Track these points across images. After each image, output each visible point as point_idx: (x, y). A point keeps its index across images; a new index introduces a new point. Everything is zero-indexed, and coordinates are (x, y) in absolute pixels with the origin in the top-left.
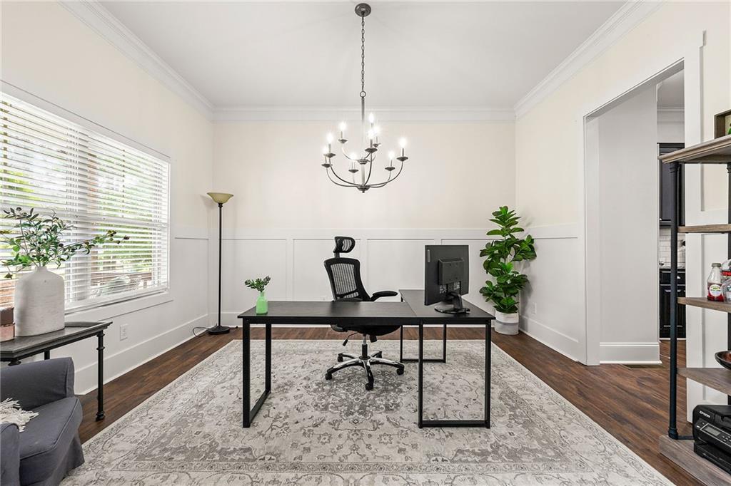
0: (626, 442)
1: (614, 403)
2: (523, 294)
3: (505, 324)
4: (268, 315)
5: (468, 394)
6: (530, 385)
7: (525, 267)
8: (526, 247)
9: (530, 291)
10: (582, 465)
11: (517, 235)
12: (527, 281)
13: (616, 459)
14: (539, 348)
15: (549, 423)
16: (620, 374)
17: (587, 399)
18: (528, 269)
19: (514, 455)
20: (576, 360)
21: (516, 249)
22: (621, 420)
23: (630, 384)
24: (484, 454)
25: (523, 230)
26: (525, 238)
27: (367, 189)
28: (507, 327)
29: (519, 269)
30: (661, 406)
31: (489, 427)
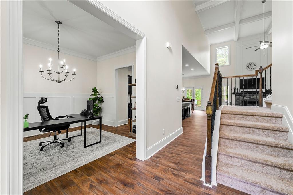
0: (124, 136)
1: (122, 131)
2: (100, 113)
3: (95, 122)
4: (29, 127)
5: (93, 139)
6: (106, 133)
7: (100, 105)
8: (101, 99)
9: (102, 111)
10: (119, 141)
11: (99, 96)
12: (101, 109)
13: (124, 138)
14: (105, 126)
15: (112, 138)
16: (122, 127)
17: (117, 132)
18: (101, 105)
19: (107, 144)
20: (114, 126)
21: (98, 99)
22: (123, 133)
23: (124, 128)
24: (102, 146)
25: (100, 94)
26: (101, 97)
27: (60, 82)
28: (96, 123)
29: (99, 105)
30: (129, 130)
31: (101, 142)
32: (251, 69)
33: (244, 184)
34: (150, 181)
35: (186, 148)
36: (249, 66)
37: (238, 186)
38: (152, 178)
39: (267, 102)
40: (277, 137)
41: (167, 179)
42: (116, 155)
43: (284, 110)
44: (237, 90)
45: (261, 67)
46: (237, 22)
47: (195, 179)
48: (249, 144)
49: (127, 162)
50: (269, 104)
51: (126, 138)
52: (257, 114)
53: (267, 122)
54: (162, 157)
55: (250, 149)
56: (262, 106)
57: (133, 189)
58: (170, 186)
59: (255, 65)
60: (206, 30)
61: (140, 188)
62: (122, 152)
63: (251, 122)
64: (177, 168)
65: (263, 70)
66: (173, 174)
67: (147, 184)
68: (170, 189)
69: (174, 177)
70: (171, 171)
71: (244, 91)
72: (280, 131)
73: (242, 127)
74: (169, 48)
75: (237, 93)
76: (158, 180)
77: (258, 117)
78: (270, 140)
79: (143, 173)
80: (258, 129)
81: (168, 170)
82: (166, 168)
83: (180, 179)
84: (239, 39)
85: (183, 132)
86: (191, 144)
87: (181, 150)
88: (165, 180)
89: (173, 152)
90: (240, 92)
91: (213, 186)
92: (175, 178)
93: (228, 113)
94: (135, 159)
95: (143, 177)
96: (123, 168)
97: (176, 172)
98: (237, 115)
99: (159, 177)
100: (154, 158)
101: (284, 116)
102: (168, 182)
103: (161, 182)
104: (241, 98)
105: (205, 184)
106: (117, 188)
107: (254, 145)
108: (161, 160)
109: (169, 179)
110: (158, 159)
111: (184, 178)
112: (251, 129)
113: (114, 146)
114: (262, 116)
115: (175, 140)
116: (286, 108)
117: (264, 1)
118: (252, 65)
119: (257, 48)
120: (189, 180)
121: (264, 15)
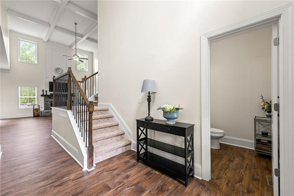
32: (59, 74)
33: (108, 153)
36: (58, 70)
40: (110, 121)
44: (46, 92)
45: (85, 76)
47: (79, 174)
48: (101, 129)
53: (102, 114)
55: (101, 132)
59: (62, 71)
60: (9, 9)
64: (53, 181)
65: (87, 79)
69: (60, 187)
75: (46, 95)
78: (108, 124)
80: (101, 119)
83: (69, 183)
90: (49, 94)
91: (94, 167)
92: (62, 187)
97: (57, 184)
101: (110, 109)
104: (50, 100)
105: (89, 171)
107: (103, 129)
109: (59, 192)
111: (70, 180)
112: (98, 120)
114: (100, 111)
116: (111, 104)
117: (76, 24)
118: (60, 70)
119: (70, 58)
120: (76, 178)
121: (76, 34)
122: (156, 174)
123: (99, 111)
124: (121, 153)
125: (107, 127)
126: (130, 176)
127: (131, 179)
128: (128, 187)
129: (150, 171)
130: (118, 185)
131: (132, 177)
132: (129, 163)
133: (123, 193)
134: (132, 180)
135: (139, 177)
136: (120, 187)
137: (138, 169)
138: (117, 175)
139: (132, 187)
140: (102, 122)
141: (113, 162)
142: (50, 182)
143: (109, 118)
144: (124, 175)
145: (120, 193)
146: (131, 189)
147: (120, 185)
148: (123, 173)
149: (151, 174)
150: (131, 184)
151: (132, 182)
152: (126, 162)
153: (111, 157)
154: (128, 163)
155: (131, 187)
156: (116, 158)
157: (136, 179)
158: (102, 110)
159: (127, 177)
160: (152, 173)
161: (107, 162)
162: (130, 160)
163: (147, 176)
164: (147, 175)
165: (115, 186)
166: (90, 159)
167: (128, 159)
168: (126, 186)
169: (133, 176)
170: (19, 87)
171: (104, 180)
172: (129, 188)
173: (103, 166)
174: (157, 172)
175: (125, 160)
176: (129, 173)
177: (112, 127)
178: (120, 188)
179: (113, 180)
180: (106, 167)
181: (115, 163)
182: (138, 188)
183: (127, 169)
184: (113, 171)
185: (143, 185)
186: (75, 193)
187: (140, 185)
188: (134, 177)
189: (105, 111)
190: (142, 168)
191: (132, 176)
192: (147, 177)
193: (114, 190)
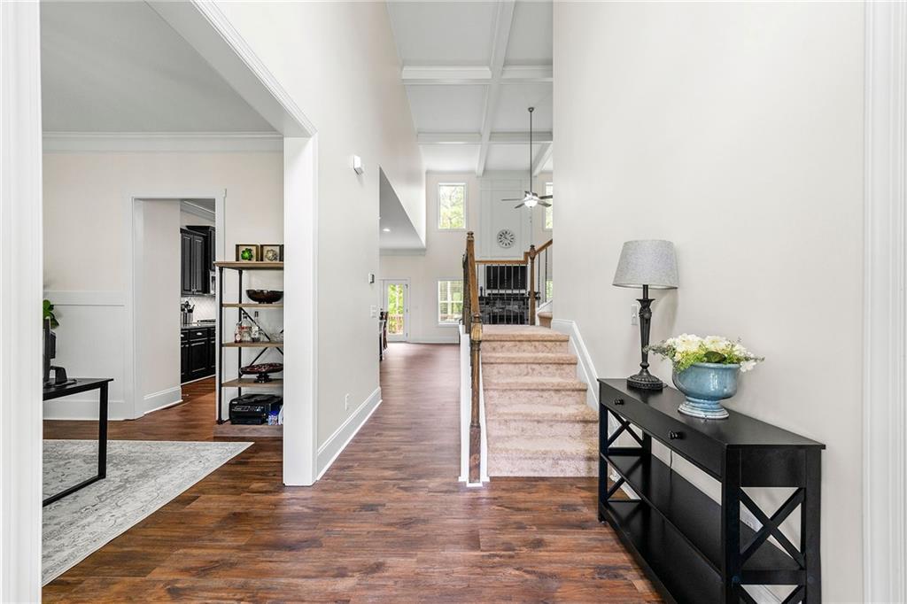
10: (184, 458)
15: (147, 454)
19: (142, 476)
24: (121, 487)
31: (104, 477)
32: (505, 245)
33: (530, 462)
34: (355, 519)
35: (404, 433)
36: (503, 238)
37: (522, 469)
38: (354, 511)
39: (542, 315)
40: (565, 375)
41: (393, 502)
42: (203, 497)
43: (571, 328)
44: (481, 290)
45: (533, 247)
46: (486, 135)
47: (449, 484)
48: (529, 392)
49: (259, 503)
50: (546, 320)
51: (207, 445)
52: (535, 339)
53: (550, 351)
54: (356, 465)
56: (533, 323)
57: (321, 546)
58: (406, 512)
59: (512, 237)
60: (419, 133)
61: (337, 540)
62: (223, 484)
63: (527, 353)
64: (404, 476)
65: (536, 253)
66: (402, 488)
67: (351, 525)
68: (408, 516)
69: (405, 493)
70: (394, 486)
71: (494, 294)
72: (568, 364)
73: (516, 363)
74: (358, 172)
75: (482, 298)
76: (372, 510)
77: (537, 343)
79: (327, 510)
80: (539, 364)
81: (386, 485)
82: (378, 482)
83: (421, 493)
84: (485, 171)
85: (381, 401)
86: (412, 423)
87: (395, 438)
88: (387, 504)
89: (378, 447)
90: (487, 295)
91: (483, 483)
92: (407, 494)
93: (491, 338)
94: (282, 487)
95: (332, 517)
96: (256, 517)
97: (404, 484)
98: (505, 343)
99: (372, 505)
100: (334, 472)
101: (571, 338)
102: (396, 505)
103: (381, 511)
104: (488, 308)
105: (469, 485)
106: (270, 562)
107: (536, 393)
108: (357, 472)
109: (399, 500)
110: (347, 472)
111: (427, 487)
112: (529, 366)
113: (175, 475)
114: (542, 341)
115: (369, 421)
116: (574, 325)
117: (531, 110)
118: (507, 236)
119: (518, 203)
120: (438, 489)
121: (531, 135)
122: (632, 585)
123: (538, 341)
124: (571, 475)
125: (549, 390)
126: (546, 546)
127: (542, 554)
128: (518, 569)
129: (620, 568)
130: (499, 550)
131: (550, 551)
132: (574, 513)
133: (495, 574)
134: (544, 558)
135: (569, 562)
136: (501, 557)
137: (585, 542)
138: (514, 526)
139: (528, 576)
140: (540, 373)
141: (534, 490)
142: (400, 475)
143: (563, 364)
144: (533, 534)
145: (488, 570)
146: (521, 579)
147: (503, 553)
148: (535, 528)
149: (616, 576)
150: (531, 567)
151: (539, 563)
152: (568, 505)
153: (536, 475)
154: (569, 510)
155: (524, 574)
156: (548, 483)
157: (555, 562)
158: (549, 338)
159: (538, 544)
160: (622, 575)
161: (519, 485)
162: (583, 506)
163: (597, 576)
164: (598, 574)
165: (492, 547)
166: (472, 457)
167: (580, 501)
168: (515, 563)
169: (553, 551)
170: (439, 283)
171: (481, 522)
172: (517, 572)
173: (503, 490)
174: (641, 585)
175: (569, 499)
176: (547, 537)
177: (563, 393)
178: (497, 559)
179: (498, 532)
180: (508, 495)
181: (536, 496)
182: (540, 588)
183: (554, 525)
184: (515, 513)
185: (559, 590)
186: (416, 515)
187: (555, 584)
188: (554, 553)
189: (558, 343)
190: (599, 545)
191: (552, 548)
192: (593, 578)
193: (483, 556)
